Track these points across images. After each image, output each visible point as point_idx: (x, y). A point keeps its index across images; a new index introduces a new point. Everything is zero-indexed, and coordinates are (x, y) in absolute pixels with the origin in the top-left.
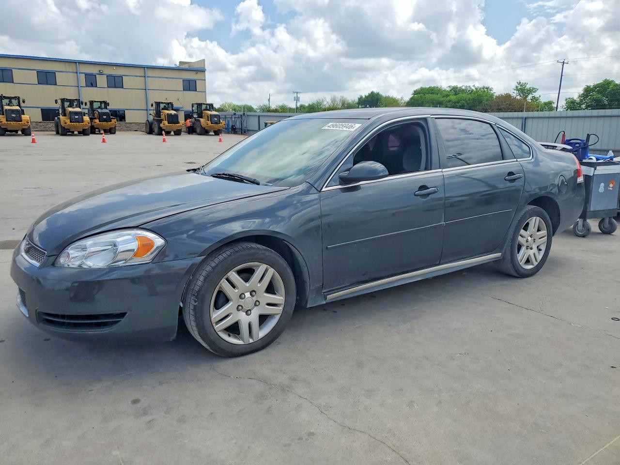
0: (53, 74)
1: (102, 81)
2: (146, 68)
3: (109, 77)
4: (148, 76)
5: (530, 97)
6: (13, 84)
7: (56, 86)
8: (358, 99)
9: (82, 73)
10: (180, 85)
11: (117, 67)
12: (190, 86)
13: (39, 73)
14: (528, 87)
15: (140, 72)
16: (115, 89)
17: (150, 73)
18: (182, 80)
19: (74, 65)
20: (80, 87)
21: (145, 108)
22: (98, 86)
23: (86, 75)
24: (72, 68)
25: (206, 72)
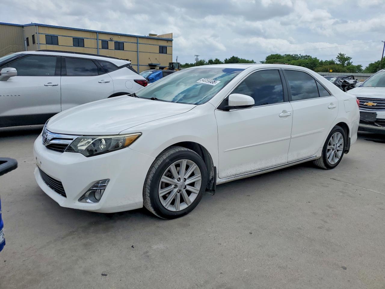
0: (83, 40)
1: (111, 45)
2: (138, 38)
3: (116, 42)
4: (140, 42)
5: (346, 62)
6: (58, 46)
7: (84, 48)
8: (224, 61)
9: (100, 40)
10: (157, 49)
11: (121, 37)
12: (163, 50)
13: (74, 39)
14: (345, 56)
15: (135, 40)
16: (119, 51)
17: (140, 41)
18: (158, 46)
19: (95, 34)
20: (98, 49)
21: (137, 64)
22: (109, 48)
23: (103, 41)
24: (94, 36)
25: (173, 41)
